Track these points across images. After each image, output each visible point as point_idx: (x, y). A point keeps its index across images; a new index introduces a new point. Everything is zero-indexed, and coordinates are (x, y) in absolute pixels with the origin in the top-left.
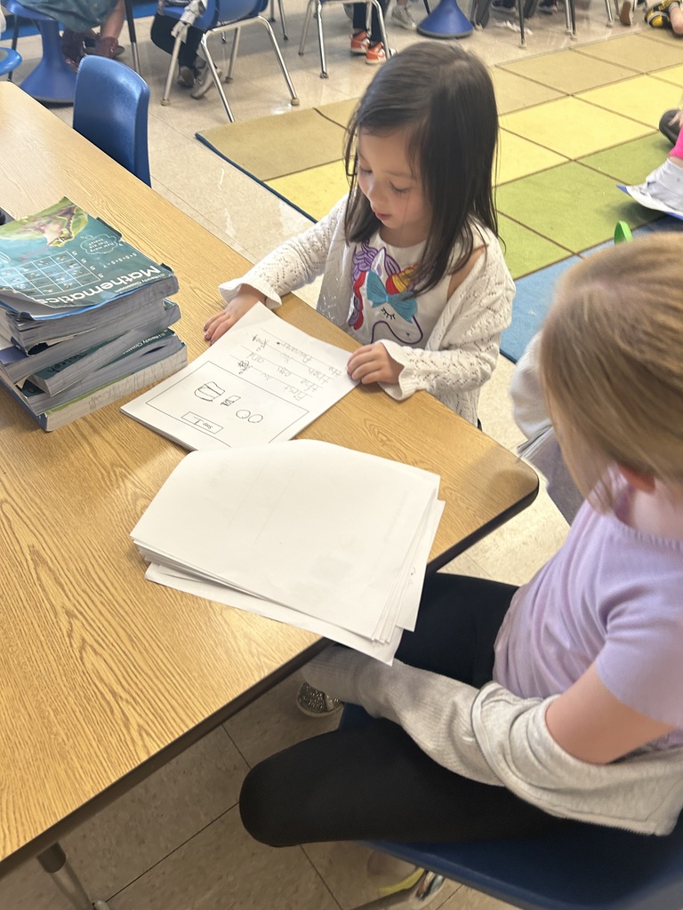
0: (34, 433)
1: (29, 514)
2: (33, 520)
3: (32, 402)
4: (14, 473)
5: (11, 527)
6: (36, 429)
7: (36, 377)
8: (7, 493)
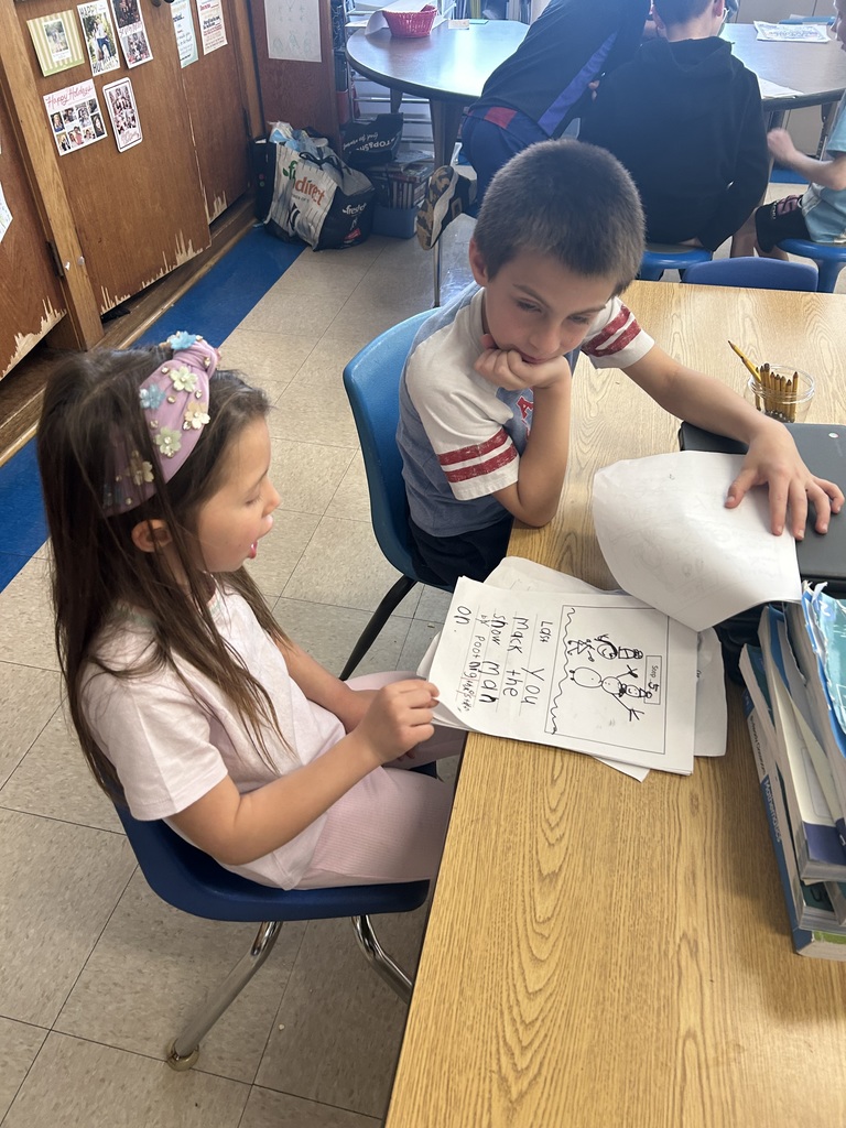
0: (778, 937)
1: (715, 1093)
2: (715, 1108)
3: (807, 914)
4: (723, 992)
5: (682, 1094)
6: (783, 933)
7: (838, 891)
8: (702, 1023)
